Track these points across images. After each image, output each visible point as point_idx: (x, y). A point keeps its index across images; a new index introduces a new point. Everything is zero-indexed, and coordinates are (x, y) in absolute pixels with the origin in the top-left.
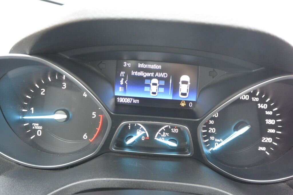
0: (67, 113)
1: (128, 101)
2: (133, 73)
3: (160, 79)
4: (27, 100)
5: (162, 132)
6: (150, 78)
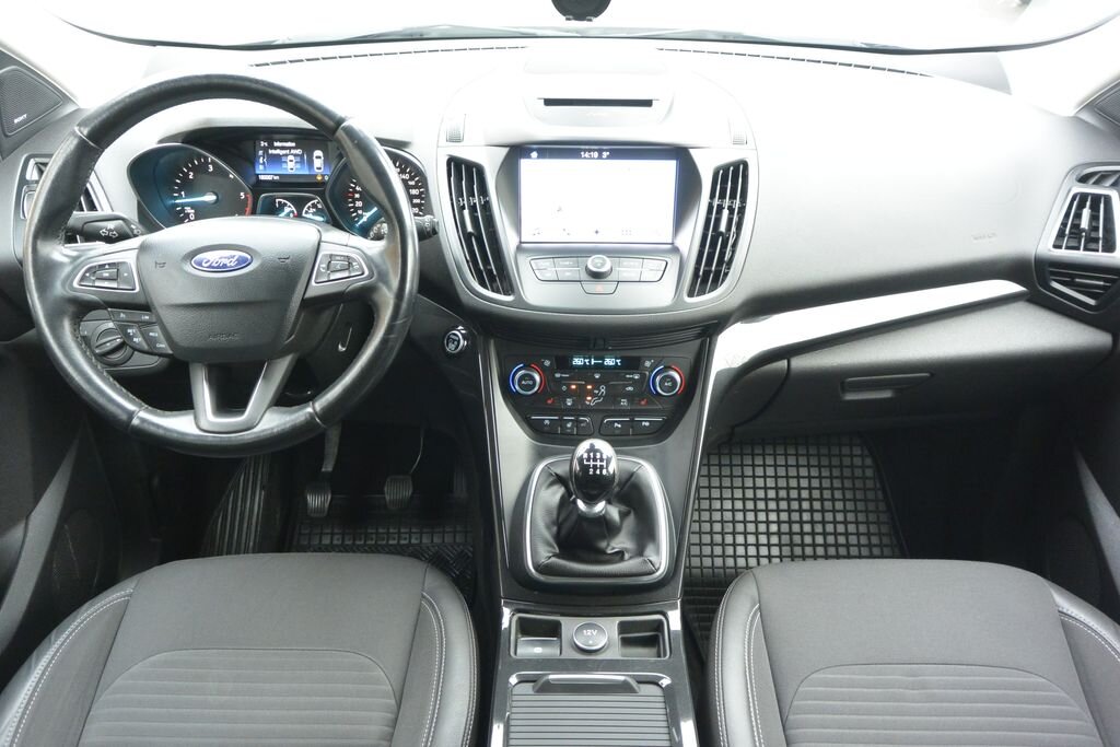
0: (216, 194)
1: (269, 178)
2: (270, 152)
3: (295, 155)
4: (177, 184)
5: (309, 208)
6: (286, 155)
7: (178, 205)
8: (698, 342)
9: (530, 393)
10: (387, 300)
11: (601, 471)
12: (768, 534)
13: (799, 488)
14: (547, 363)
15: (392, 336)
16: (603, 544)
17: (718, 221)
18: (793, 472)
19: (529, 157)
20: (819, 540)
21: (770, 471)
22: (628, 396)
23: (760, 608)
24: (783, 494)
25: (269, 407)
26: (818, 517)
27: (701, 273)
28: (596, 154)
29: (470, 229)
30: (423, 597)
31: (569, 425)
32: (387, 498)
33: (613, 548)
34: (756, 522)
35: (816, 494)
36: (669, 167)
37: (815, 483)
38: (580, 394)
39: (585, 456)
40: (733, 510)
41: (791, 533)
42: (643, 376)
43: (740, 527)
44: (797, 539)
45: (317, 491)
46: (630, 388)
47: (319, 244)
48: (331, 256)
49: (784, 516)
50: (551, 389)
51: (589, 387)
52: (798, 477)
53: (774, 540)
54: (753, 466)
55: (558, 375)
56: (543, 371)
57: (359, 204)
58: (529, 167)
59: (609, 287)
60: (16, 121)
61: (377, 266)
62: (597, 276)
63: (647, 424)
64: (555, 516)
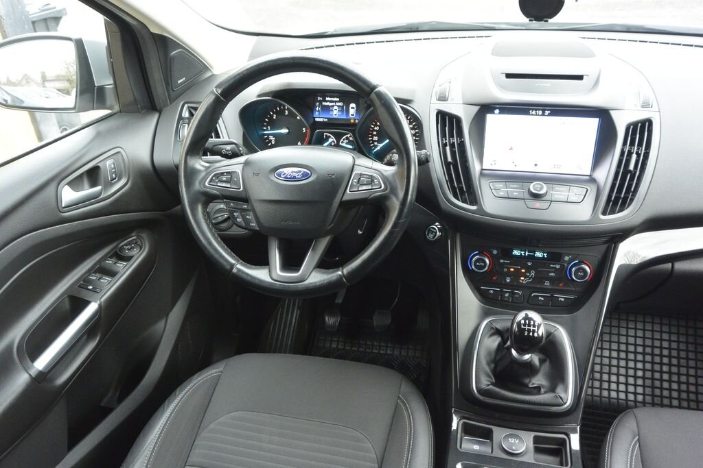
0: (288, 128)
1: (321, 120)
2: (324, 103)
3: (339, 106)
4: (266, 122)
5: (344, 140)
6: (333, 106)
7: (265, 134)
8: (606, 245)
9: (482, 271)
10: (395, 204)
11: (533, 334)
12: (635, 377)
13: (661, 348)
14: (495, 252)
15: (396, 230)
16: (527, 381)
17: (628, 162)
18: (657, 336)
19: (494, 113)
20: (675, 386)
21: (640, 333)
22: (550, 279)
23: (639, 440)
24: (648, 350)
25: (315, 268)
26: (674, 370)
27: (613, 199)
28: (540, 112)
29: (450, 159)
30: (399, 397)
31: (507, 295)
32: (375, 323)
33: (533, 384)
34: (627, 368)
35: (674, 353)
36: (593, 123)
37: (674, 345)
38: (517, 275)
39: (523, 322)
40: (610, 358)
41: (653, 379)
42: (562, 266)
43: (614, 370)
44: (657, 384)
45: (332, 314)
46: (552, 274)
47: (353, 166)
48: (361, 174)
49: (648, 366)
50: (496, 269)
51: (523, 271)
52: (661, 340)
53: (640, 382)
54: (627, 328)
55: (502, 261)
56: (492, 258)
57: (376, 138)
58: (492, 120)
59: (545, 205)
60: (179, 82)
61: (390, 183)
62: (536, 196)
63: (563, 300)
64: (493, 356)
